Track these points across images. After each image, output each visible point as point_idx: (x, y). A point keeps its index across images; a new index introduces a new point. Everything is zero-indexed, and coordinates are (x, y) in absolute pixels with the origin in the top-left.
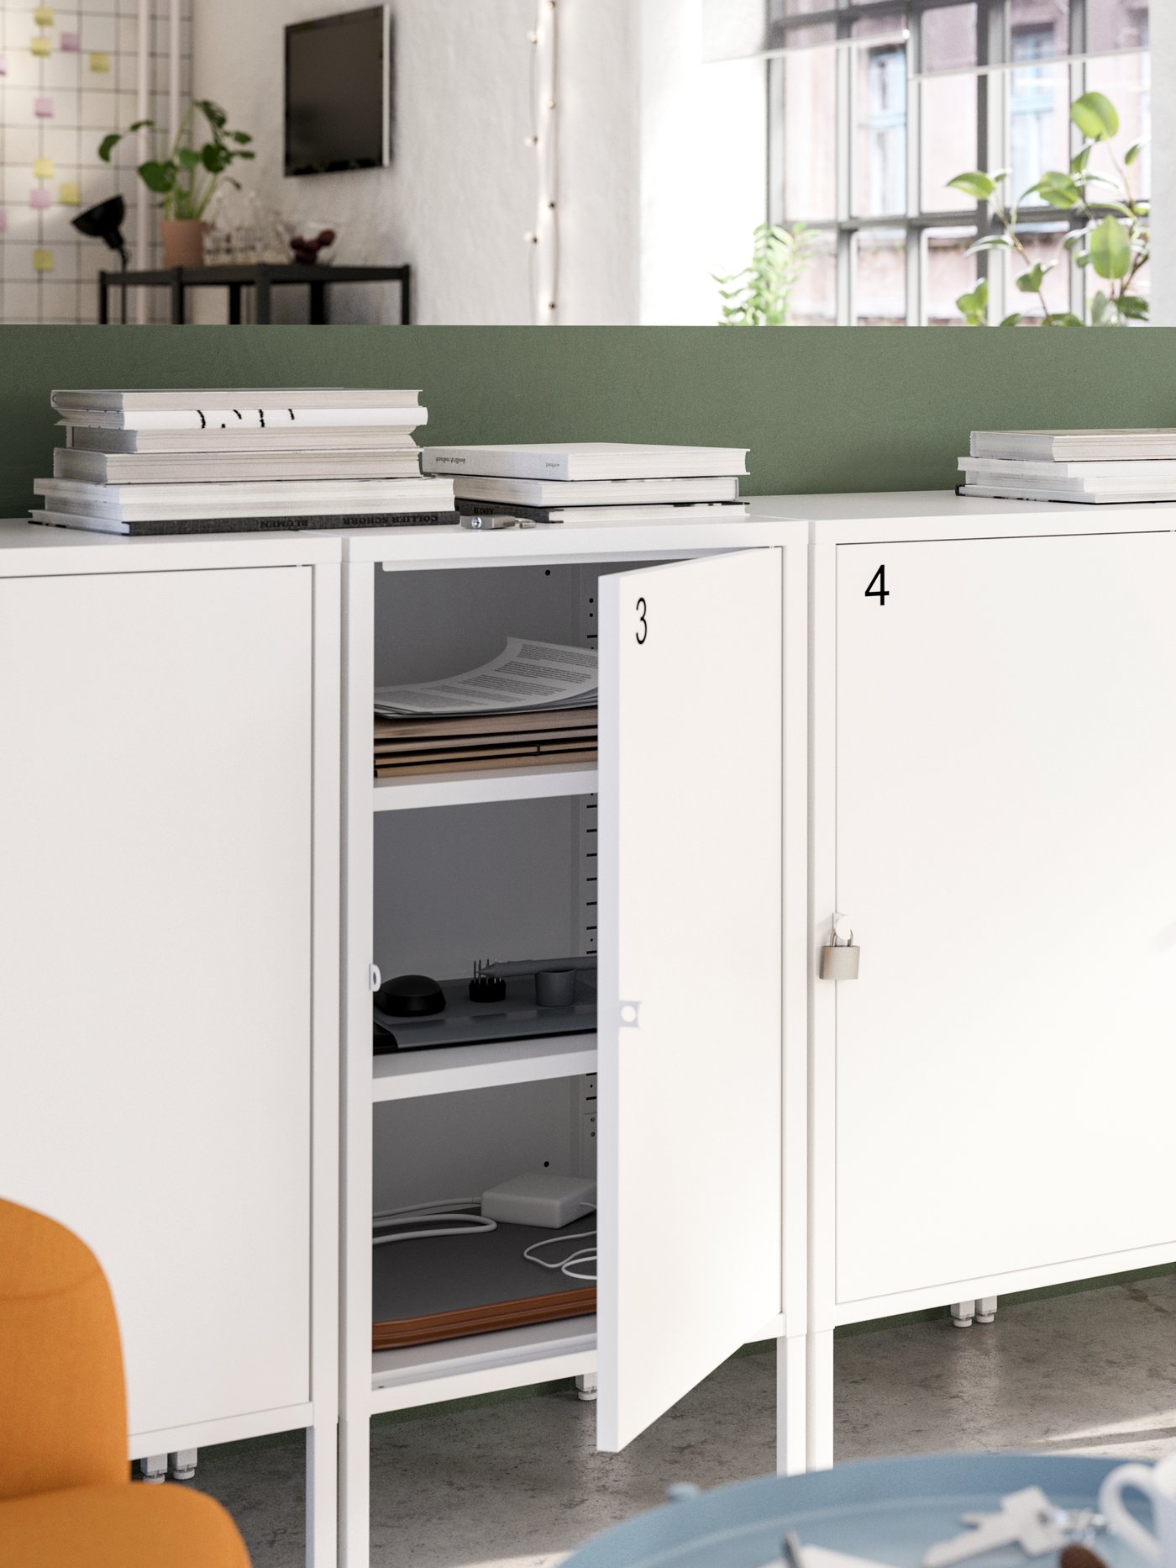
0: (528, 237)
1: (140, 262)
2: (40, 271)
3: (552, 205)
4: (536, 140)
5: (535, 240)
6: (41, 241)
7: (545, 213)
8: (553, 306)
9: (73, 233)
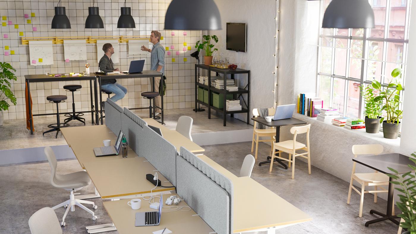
0: (273, 73)
1: (201, 63)
2: (185, 62)
3: (277, 67)
4: (275, 55)
5: (274, 73)
6: (185, 56)
7: (276, 68)
8: (277, 85)
9: (190, 56)
